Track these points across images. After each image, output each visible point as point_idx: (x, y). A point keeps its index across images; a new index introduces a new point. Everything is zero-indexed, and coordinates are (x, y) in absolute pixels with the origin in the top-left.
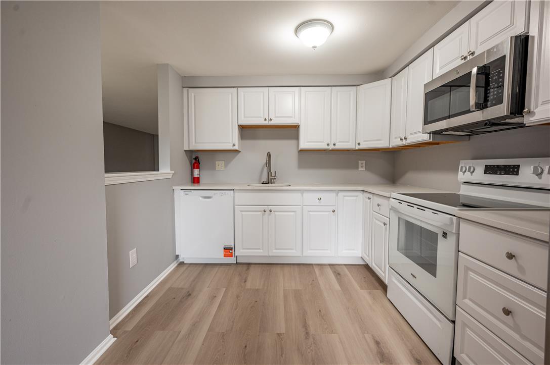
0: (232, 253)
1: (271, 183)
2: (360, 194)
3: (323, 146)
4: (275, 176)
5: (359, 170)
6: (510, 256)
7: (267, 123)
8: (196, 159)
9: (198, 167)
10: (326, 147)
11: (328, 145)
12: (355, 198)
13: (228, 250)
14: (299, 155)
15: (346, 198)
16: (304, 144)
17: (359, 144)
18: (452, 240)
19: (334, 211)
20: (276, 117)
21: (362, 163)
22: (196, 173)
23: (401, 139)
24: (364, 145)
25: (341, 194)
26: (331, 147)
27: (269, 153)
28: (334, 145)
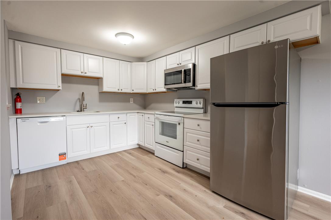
0: (65, 157)
1: (84, 111)
2: (136, 114)
3: (116, 90)
4: (86, 106)
5: (131, 103)
6: (198, 125)
7: (83, 74)
8: (18, 95)
9: (20, 101)
10: (117, 91)
11: (118, 90)
12: (134, 116)
13: (62, 156)
14: (99, 94)
15: (130, 116)
16: (106, 89)
17: (133, 90)
18: (182, 125)
19: (125, 123)
20: (88, 72)
21: (131, 99)
22: (19, 105)
23: (153, 90)
24: (135, 91)
25: (128, 115)
26: (120, 91)
27: (83, 93)
28: (122, 90)
